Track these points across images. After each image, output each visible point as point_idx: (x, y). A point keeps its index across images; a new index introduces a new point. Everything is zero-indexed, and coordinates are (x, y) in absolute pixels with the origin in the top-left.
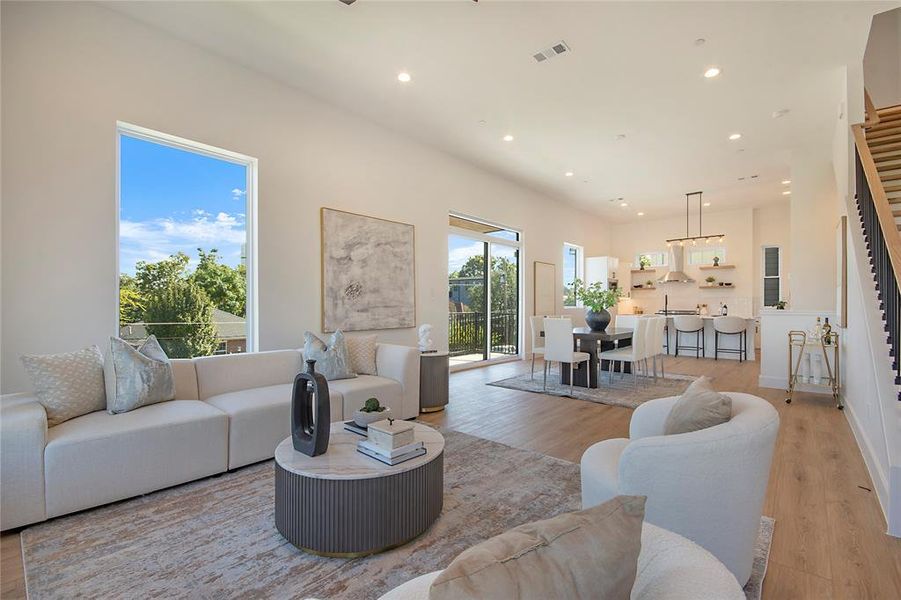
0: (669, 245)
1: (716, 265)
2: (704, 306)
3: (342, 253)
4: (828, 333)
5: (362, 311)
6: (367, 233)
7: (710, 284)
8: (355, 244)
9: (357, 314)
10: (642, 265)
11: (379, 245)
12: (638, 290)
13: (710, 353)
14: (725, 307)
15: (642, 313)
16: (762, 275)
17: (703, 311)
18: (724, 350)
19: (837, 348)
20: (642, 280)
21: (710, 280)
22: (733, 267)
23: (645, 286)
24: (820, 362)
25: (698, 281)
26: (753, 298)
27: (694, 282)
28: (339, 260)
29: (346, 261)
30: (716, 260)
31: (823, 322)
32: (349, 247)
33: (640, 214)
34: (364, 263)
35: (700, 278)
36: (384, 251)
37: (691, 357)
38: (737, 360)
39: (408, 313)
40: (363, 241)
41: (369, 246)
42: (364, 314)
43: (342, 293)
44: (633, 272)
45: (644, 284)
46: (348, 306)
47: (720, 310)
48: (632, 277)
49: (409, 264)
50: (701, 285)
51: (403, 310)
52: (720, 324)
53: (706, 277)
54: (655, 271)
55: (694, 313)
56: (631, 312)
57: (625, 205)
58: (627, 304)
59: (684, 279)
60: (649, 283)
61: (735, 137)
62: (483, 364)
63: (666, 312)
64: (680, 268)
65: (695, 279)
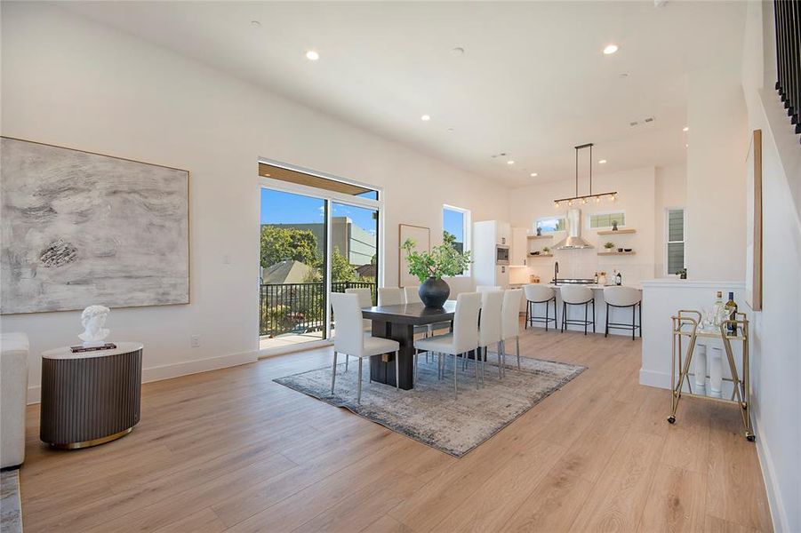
0: (558, 205)
1: (615, 229)
2: (602, 274)
3: (35, 202)
4: (733, 317)
5: (77, 283)
6: (89, 176)
8: (60, 191)
9: (66, 287)
10: (539, 230)
11: (115, 192)
12: (535, 259)
13: (601, 329)
14: (619, 275)
15: (538, 281)
16: (666, 241)
17: (602, 279)
18: (616, 326)
19: (746, 342)
20: (538, 246)
21: (609, 246)
22: (633, 232)
23: (542, 253)
24: (719, 360)
25: (596, 247)
26: (655, 265)
27: (592, 247)
28: (25, 212)
29: (41, 213)
31: (726, 299)
32: (51, 193)
33: (534, 175)
34: (83, 216)
35: (598, 242)
36: (125, 201)
37: (579, 332)
38: (629, 337)
39: (174, 286)
40: (80, 185)
41: (94, 194)
42: (81, 288)
43: (33, 257)
44: (529, 238)
45: (541, 250)
46: (44, 278)
47: (613, 279)
48: (529, 243)
49: (178, 221)
50: (600, 252)
51: (165, 280)
52: (610, 295)
53: (606, 242)
54: (552, 237)
55: (591, 282)
56: (527, 280)
57: (511, 162)
58: (522, 272)
59: (581, 244)
60: (546, 250)
61: (611, 49)
62: (322, 345)
63: (555, 281)
64: (580, 234)
65: (593, 244)
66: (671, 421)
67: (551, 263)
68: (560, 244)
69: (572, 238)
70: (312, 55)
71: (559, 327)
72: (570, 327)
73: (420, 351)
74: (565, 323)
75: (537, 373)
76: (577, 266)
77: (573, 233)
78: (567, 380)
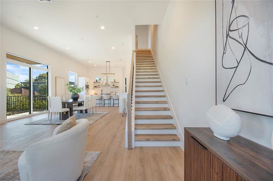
0: (102, 75)
1: (115, 81)
2: (112, 92)
7: (113, 86)
10: (96, 80)
12: (96, 88)
13: (112, 105)
14: (116, 92)
15: (97, 94)
16: (125, 85)
17: (112, 94)
18: (115, 104)
20: (97, 85)
22: (118, 82)
23: (97, 86)
27: (110, 86)
30: (115, 80)
33: (95, 65)
35: (111, 84)
37: (107, 106)
38: (117, 106)
44: (94, 82)
47: (114, 93)
48: (94, 84)
52: (114, 97)
53: (113, 84)
54: (100, 82)
55: (110, 94)
56: (94, 94)
57: (90, 62)
58: (92, 92)
59: (107, 85)
60: (99, 86)
61: (113, 48)
62: (29, 116)
63: (102, 94)
64: (107, 82)
65: (110, 85)
66: (123, 116)
67: (100, 89)
68: (102, 84)
69: (105, 83)
70: (36, 28)
71: (103, 106)
72: (105, 105)
73: (75, 110)
74: (104, 104)
75: (100, 114)
76: (106, 90)
77: (105, 82)
78: (106, 114)
